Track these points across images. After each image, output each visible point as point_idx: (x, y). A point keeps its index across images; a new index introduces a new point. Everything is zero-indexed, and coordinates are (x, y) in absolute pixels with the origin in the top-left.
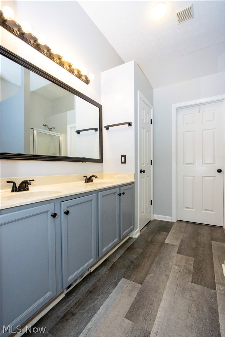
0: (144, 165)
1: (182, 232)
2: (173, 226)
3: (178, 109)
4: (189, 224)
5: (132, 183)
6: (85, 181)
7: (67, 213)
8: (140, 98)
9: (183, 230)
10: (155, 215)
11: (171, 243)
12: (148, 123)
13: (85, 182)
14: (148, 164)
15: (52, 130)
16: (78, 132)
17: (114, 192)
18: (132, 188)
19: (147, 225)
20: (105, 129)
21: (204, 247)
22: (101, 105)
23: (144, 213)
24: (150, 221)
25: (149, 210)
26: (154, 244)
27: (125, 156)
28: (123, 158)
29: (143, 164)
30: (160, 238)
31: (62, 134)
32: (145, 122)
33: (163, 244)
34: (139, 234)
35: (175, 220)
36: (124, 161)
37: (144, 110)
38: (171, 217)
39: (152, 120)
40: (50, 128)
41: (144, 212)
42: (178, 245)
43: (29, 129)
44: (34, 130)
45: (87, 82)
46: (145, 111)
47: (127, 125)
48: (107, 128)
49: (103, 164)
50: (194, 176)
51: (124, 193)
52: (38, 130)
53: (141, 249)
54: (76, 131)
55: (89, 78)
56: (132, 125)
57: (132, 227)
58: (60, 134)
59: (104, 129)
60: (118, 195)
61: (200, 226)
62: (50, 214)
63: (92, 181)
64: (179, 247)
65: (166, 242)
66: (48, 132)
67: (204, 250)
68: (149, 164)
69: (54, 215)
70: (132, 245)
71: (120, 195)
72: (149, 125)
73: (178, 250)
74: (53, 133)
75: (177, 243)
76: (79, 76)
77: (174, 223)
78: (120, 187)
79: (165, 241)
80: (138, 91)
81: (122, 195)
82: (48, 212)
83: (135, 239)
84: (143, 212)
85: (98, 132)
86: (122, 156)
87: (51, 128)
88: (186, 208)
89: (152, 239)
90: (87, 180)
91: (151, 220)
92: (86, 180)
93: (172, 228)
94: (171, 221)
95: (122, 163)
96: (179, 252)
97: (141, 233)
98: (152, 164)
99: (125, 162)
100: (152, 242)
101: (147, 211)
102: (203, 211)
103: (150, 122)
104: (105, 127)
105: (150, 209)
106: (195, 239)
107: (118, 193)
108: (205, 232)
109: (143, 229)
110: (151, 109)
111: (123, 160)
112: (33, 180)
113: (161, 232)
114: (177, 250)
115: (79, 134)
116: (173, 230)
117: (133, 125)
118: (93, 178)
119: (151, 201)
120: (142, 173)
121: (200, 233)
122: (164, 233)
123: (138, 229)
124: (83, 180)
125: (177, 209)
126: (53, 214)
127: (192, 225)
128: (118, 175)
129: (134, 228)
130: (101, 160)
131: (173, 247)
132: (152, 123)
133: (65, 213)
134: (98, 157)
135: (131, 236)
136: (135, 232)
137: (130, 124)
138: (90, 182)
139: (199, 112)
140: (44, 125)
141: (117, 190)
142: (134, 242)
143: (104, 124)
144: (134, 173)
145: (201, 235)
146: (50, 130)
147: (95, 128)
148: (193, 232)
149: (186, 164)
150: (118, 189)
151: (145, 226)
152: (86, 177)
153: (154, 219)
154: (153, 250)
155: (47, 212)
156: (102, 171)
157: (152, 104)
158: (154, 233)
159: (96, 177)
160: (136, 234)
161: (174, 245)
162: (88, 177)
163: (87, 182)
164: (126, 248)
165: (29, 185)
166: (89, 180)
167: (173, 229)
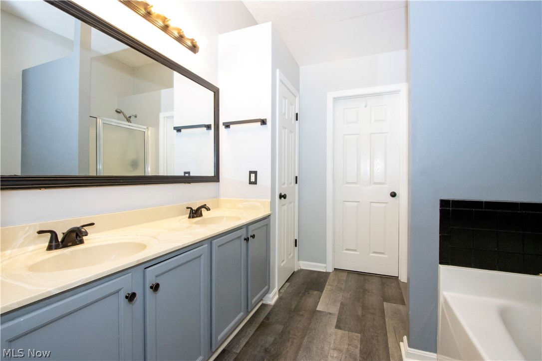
0: (286, 185)
1: (341, 289)
2: (328, 280)
3: (336, 99)
4: (351, 275)
5: (267, 218)
6: (188, 215)
7: (155, 288)
8: (281, 81)
9: (343, 287)
10: (301, 262)
11: (326, 311)
12: (292, 119)
13: (190, 217)
14: (291, 183)
15: (131, 119)
16: (178, 129)
17: (238, 236)
18: (267, 225)
19: (290, 280)
20: (224, 127)
21: (373, 314)
22: (217, 88)
23: (285, 262)
24: (294, 272)
25: (292, 255)
26: (301, 313)
27: (255, 173)
28: (253, 176)
29: (284, 184)
30: (309, 301)
31: (150, 128)
32: (286, 117)
33: (314, 312)
34: (277, 297)
35: (330, 270)
36: (254, 181)
37: (286, 98)
38: (325, 265)
39: (297, 114)
40: (128, 116)
41: (285, 259)
42: (337, 313)
43: (89, 118)
44: (98, 120)
45: (194, 48)
46: (287, 100)
47: (259, 123)
48: (227, 126)
49: (219, 185)
50: (359, 202)
51: (253, 236)
52: (106, 120)
53: (280, 324)
54: (175, 128)
55: (199, 44)
56: (267, 123)
57: (267, 287)
58: (145, 127)
59: (222, 128)
60: (245, 239)
61: (366, 277)
62: (122, 295)
63: (201, 215)
64: (338, 316)
65: (318, 309)
66: (125, 124)
67: (374, 319)
68: (293, 183)
69: (131, 297)
70: (267, 318)
71: (247, 240)
72: (293, 122)
73: (338, 321)
74: (134, 126)
75: (335, 310)
76: (180, 39)
77: (329, 273)
78: (247, 226)
79: (316, 306)
80: (278, 71)
81: (250, 239)
82: (120, 292)
83: (271, 307)
84: (283, 261)
85: (212, 131)
86: (251, 172)
87: (130, 117)
88: (347, 250)
89: (297, 305)
90: (193, 213)
91: (296, 270)
92: (190, 214)
93: (326, 282)
94: (324, 271)
95: (251, 183)
96: (338, 327)
97: (281, 295)
98: (296, 183)
99: (255, 183)
100: (297, 310)
101: (289, 258)
102: (371, 254)
103: (294, 117)
104: (224, 124)
105: (294, 254)
106: (361, 300)
107: (244, 236)
108: (373, 286)
109: (283, 288)
110: (296, 97)
111: (253, 179)
112: (92, 224)
113: (311, 292)
114: (334, 323)
115: (179, 133)
116: (329, 287)
117: (269, 123)
118: (204, 210)
119: (296, 240)
120: (283, 198)
121: (367, 290)
122: (316, 292)
123: (276, 290)
124: (186, 214)
125: (334, 251)
126: (129, 294)
127: (355, 276)
128: (244, 203)
129: (269, 289)
130: (216, 178)
131: (330, 318)
132: (297, 120)
133: (151, 287)
134: (211, 173)
135: (264, 302)
136: (271, 295)
137: (263, 122)
138: (197, 217)
139: (366, 107)
140: (117, 111)
141: (243, 233)
142: (269, 313)
143: (222, 120)
144: (270, 200)
145: (369, 292)
146: (129, 119)
147: (206, 124)
148: (357, 288)
149: (348, 183)
150: (245, 229)
151: (286, 282)
152: (191, 208)
153: (299, 269)
154: (299, 325)
155: (117, 292)
156: (217, 196)
157: (298, 90)
158: (299, 293)
159: (208, 209)
160: (272, 299)
161: (330, 314)
162: (195, 208)
163: (193, 217)
164: (257, 325)
165: (83, 236)
166: (195, 213)
167: (329, 285)
